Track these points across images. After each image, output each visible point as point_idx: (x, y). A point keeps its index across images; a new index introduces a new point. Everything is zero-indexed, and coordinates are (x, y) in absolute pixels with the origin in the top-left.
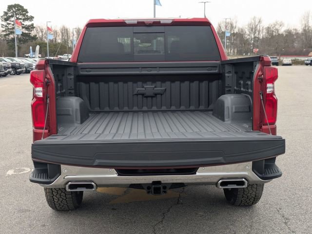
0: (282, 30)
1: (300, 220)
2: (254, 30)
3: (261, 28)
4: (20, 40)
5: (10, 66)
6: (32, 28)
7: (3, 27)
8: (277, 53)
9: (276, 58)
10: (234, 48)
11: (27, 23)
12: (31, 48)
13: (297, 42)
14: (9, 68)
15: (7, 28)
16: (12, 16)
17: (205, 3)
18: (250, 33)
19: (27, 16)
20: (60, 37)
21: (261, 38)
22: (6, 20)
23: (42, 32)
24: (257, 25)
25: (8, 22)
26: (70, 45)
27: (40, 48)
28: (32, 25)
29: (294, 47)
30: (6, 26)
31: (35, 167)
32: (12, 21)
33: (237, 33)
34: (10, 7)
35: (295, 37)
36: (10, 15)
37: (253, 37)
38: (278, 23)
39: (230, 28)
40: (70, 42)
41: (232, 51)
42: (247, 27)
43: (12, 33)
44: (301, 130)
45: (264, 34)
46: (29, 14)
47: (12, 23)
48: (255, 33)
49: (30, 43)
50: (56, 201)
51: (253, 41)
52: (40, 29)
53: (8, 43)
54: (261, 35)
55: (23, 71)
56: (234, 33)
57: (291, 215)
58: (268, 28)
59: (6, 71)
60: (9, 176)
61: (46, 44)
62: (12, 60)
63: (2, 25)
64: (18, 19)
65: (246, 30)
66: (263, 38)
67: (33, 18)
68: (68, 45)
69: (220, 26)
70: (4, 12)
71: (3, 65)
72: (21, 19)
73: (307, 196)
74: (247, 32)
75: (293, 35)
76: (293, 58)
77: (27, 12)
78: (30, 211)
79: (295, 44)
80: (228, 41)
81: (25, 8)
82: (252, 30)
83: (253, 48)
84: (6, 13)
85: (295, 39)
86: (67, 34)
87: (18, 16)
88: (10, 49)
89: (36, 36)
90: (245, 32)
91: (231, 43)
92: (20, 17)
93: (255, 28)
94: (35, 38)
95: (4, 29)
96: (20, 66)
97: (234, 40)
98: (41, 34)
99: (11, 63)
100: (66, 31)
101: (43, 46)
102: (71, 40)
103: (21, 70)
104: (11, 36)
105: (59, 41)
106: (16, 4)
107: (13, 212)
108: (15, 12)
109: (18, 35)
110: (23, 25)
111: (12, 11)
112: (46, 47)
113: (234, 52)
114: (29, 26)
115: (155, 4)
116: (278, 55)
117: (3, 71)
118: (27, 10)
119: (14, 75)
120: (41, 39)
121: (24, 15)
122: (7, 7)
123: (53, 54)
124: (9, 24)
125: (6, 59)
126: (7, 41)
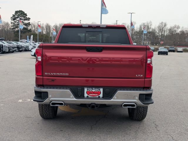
0: (178, 31)
1: (163, 126)
2: (161, 30)
3: (166, 29)
4: (21, 32)
5: (16, 46)
6: (29, 25)
7: (12, 24)
8: (174, 45)
9: (173, 47)
10: (149, 41)
11: (26, 22)
12: (28, 36)
13: (187, 38)
14: (15, 48)
15: (14, 24)
16: (18, 18)
17: (131, 13)
18: (159, 32)
19: (26, 17)
20: (45, 31)
21: (165, 35)
22: (14, 19)
23: (35, 27)
24: (164, 27)
25: (15, 21)
26: (51, 35)
27: (33, 37)
28: (29, 23)
29: (185, 42)
30: (14, 23)
31: (36, 94)
32: (18, 20)
33: (151, 32)
34: (16, 12)
35: (186, 35)
36: (16, 17)
37: (161, 34)
38: (176, 26)
39: (147, 28)
40: (51, 34)
41: (148, 42)
42: (157, 28)
43: (17, 27)
44: (177, 87)
45: (167, 33)
46: (27, 17)
47: (17, 21)
48: (162, 32)
49: (27, 33)
50: (44, 112)
51: (160, 37)
52: (34, 26)
53: (15, 33)
54: (166, 33)
55: (23, 50)
56: (149, 32)
57: (160, 124)
58: (170, 29)
59: (14, 50)
60: (20, 102)
61: (37, 34)
62: (17, 43)
63: (12, 22)
64: (21, 19)
65: (157, 30)
66: (167, 35)
67: (30, 19)
68: (50, 36)
69: (141, 27)
70: (13, 15)
71: (12, 46)
72: (22, 19)
73: (170, 117)
74: (157, 32)
75: (185, 34)
76: (184, 48)
77: (27, 15)
78: (31, 117)
79: (186, 40)
80: (145, 36)
81: (25, 13)
82: (160, 30)
83: (161, 41)
84: (14, 16)
85: (186, 36)
86: (49, 29)
87: (21, 18)
88: (15, 37)
89: (31, 29)
90: (156, 31)
91: (147, 37)
92: (22, 18)
93: (163, 29)
94: (30, 31)
95: (12, 25)
96: (22, 47)
97: (149, 36)
98: (34, 29)
99: (17, 45)
100: (49, 27)
101: (35, 35)
102: (51, 33)
103: (22, 49)
104: (17, 29)
105: (45, 33)
106: (20, 10)
107: (23, 118)
108: (19, 15)
109: (20, 29)
110: (24, 22)
111: (17, 14)
112: (37, 36)
113: (149, 43)
114: (27, 23)
115: (101, 14)
116: (175, 46)
117: (12, 50)
118: (26, 14)
119: (18, 52)
120: (34, 31)
121: (24, 17)
122: (15, 12)
123: (40, 41)
124: (16, 22)
125: (13, 42)
126: (14, 32)
